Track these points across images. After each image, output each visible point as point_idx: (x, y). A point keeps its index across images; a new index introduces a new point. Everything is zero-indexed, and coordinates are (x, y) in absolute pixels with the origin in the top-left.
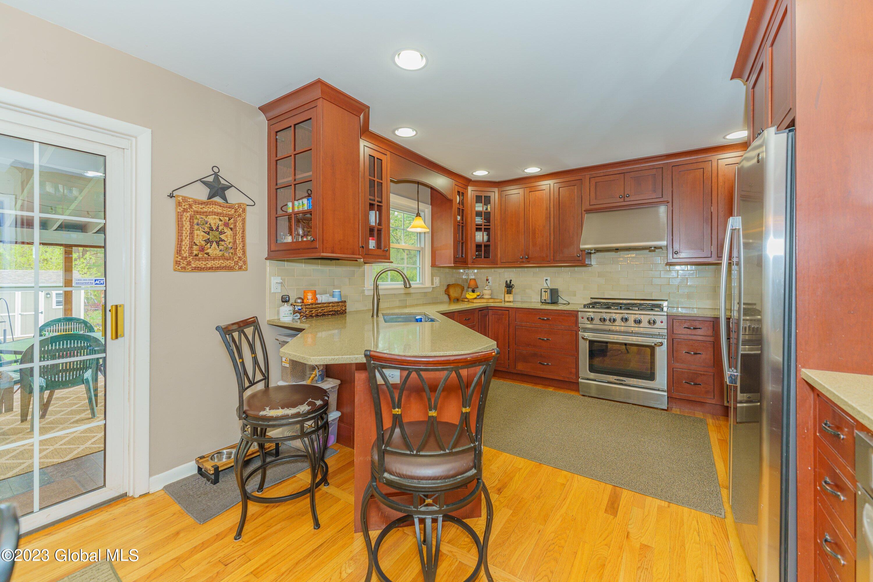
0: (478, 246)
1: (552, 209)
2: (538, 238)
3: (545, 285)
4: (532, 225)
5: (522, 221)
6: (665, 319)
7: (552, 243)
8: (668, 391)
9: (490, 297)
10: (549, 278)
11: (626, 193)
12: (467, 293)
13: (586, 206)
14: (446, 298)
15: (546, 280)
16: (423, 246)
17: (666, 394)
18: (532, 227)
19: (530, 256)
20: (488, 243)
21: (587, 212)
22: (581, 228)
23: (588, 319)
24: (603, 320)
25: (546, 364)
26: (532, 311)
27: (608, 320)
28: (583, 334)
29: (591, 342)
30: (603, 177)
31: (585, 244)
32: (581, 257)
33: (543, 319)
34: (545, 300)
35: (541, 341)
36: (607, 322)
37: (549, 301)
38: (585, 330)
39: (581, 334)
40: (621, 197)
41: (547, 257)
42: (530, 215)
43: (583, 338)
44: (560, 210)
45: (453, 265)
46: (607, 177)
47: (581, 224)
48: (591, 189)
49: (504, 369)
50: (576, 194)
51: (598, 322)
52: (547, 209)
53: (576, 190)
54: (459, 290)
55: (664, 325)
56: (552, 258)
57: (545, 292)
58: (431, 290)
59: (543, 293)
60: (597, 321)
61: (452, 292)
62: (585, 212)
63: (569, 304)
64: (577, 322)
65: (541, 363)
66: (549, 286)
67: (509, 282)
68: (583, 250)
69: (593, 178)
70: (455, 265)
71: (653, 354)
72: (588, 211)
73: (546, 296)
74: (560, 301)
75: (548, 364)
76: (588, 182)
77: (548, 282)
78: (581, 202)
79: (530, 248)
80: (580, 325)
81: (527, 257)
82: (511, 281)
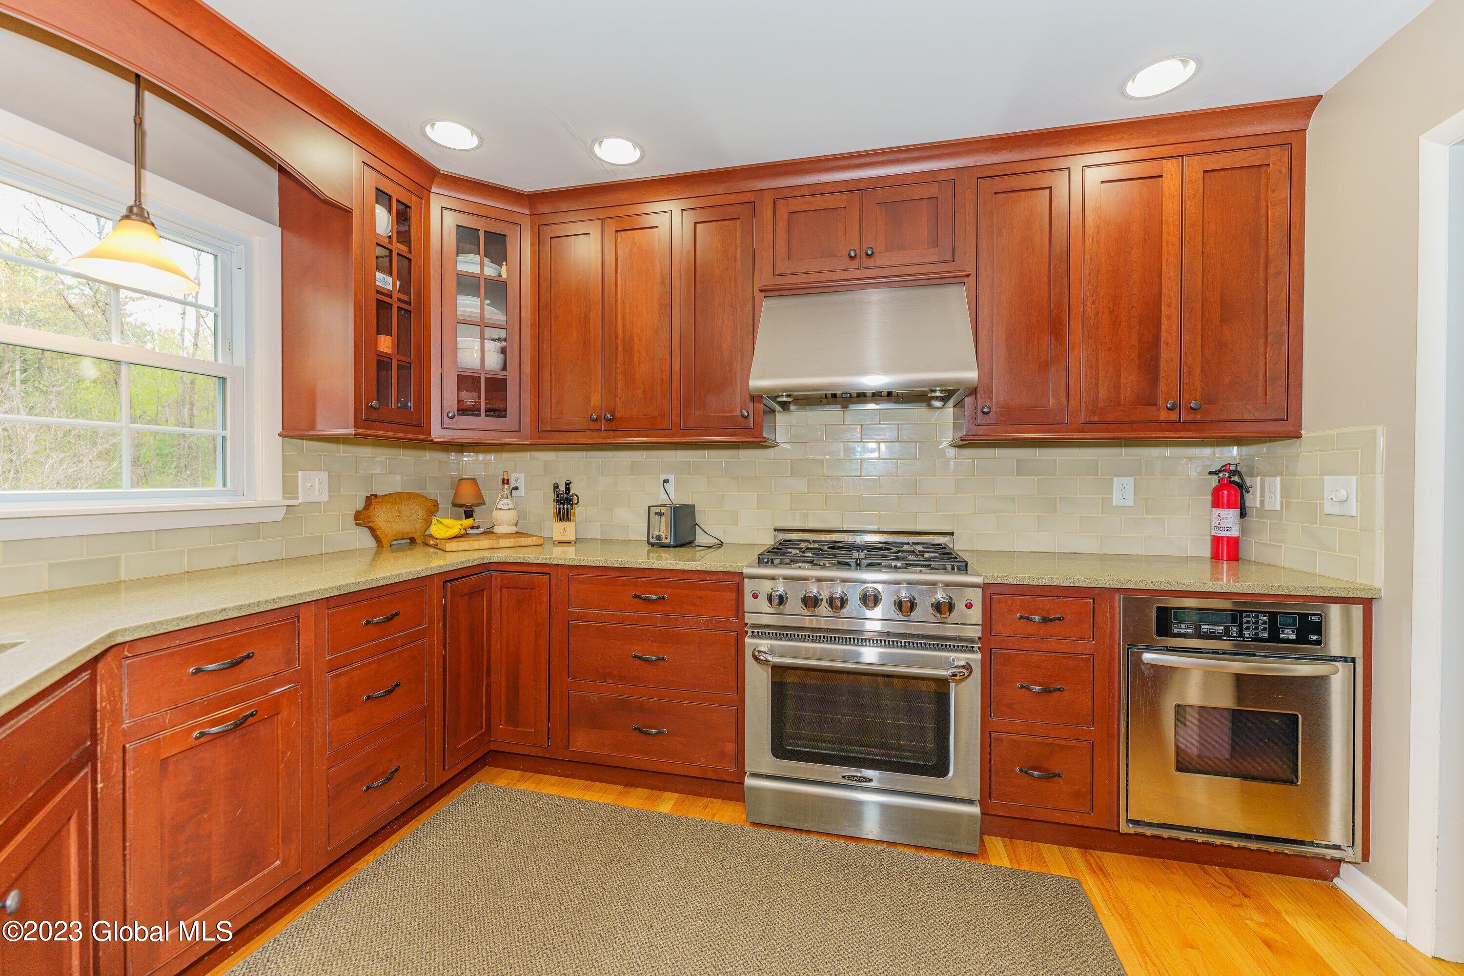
0: (467, 381)
1: (676, 283)
2: (640, 363)
3: (663, 495)
4: (624, 326)
5: (595, 315)
6: (976, 597)
7: (676, 377)
8: (982, 803)
9: (513, 529)
10: (672, 478)
11: (865, 247)
12: (434, 521)
13: (764, 278)
14: (363, 539)
15: (666, 481)
16: (240, 359)
17: (976, 810)
18: (624, 332)
19: (618, 414)
20: (504, 373)
21: (767, 294)
22: (751, 337)
23: (770, 598)
24: (810, 602)
25: (654, 731)
26: (617, 574)
27: (824, 602)
28: (757, 645)
29: (778, 670)
30: (807, 198)
31: (762, 377)
32: (751, 419)
33: (649, 600)
34: (659, 538)
35: (640, 662)
36: (824, 608)
37: (667, 541)
38: (762, 631)
39: (751, 644)
40: (852, 254)
41: (663, 416)
42: (619, 296)
43: (756, 658)
44: (698, 285)
45: (351, 431)
46: (818, 198)
47: (751, 329)
48: (777, 231)
49: (533, 751)
50: (739, 242)
51: (799, 608)
52: (663, 283)
53: (739, 234)
54: (418, 513)
55: (976, 615)
56: (676, 419)
57: (660, 514)
58: (279, 514)
59: (655, 519)
60: (794, 605)
61: (383, 518)
62: (763, 294)
63: (721, 545)
64: (739, 609)
65: (641, 731)
66: (672, 496)
67: (562, 488)
68: (756, 398)
69: (784, 201)
70: (359, 431)
71: (942, 700)
72: (769, 292)
73: (663, 529)
74: (701, 538)
75: (660, 733)
76: (770, 213)
77: (670, 487)
78: (751, 267)
79: (619, 391)
80: (749, 619)
81: (609, 416)
82: (568, 485)
